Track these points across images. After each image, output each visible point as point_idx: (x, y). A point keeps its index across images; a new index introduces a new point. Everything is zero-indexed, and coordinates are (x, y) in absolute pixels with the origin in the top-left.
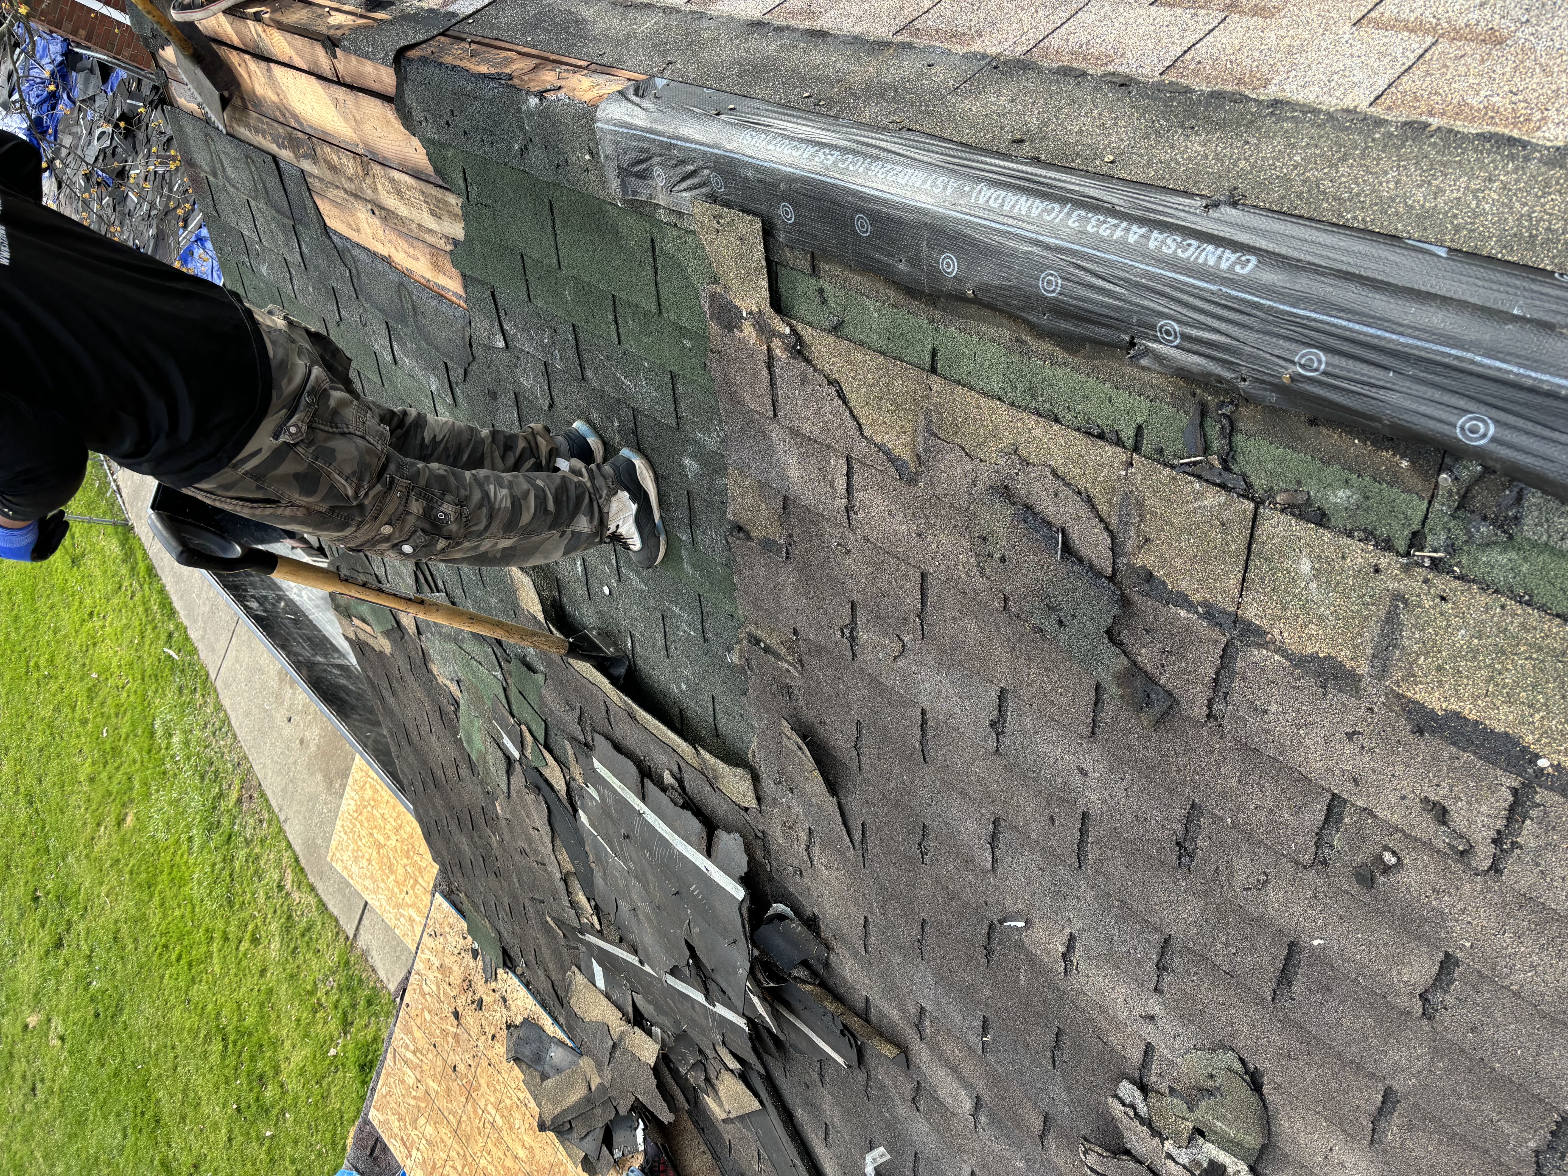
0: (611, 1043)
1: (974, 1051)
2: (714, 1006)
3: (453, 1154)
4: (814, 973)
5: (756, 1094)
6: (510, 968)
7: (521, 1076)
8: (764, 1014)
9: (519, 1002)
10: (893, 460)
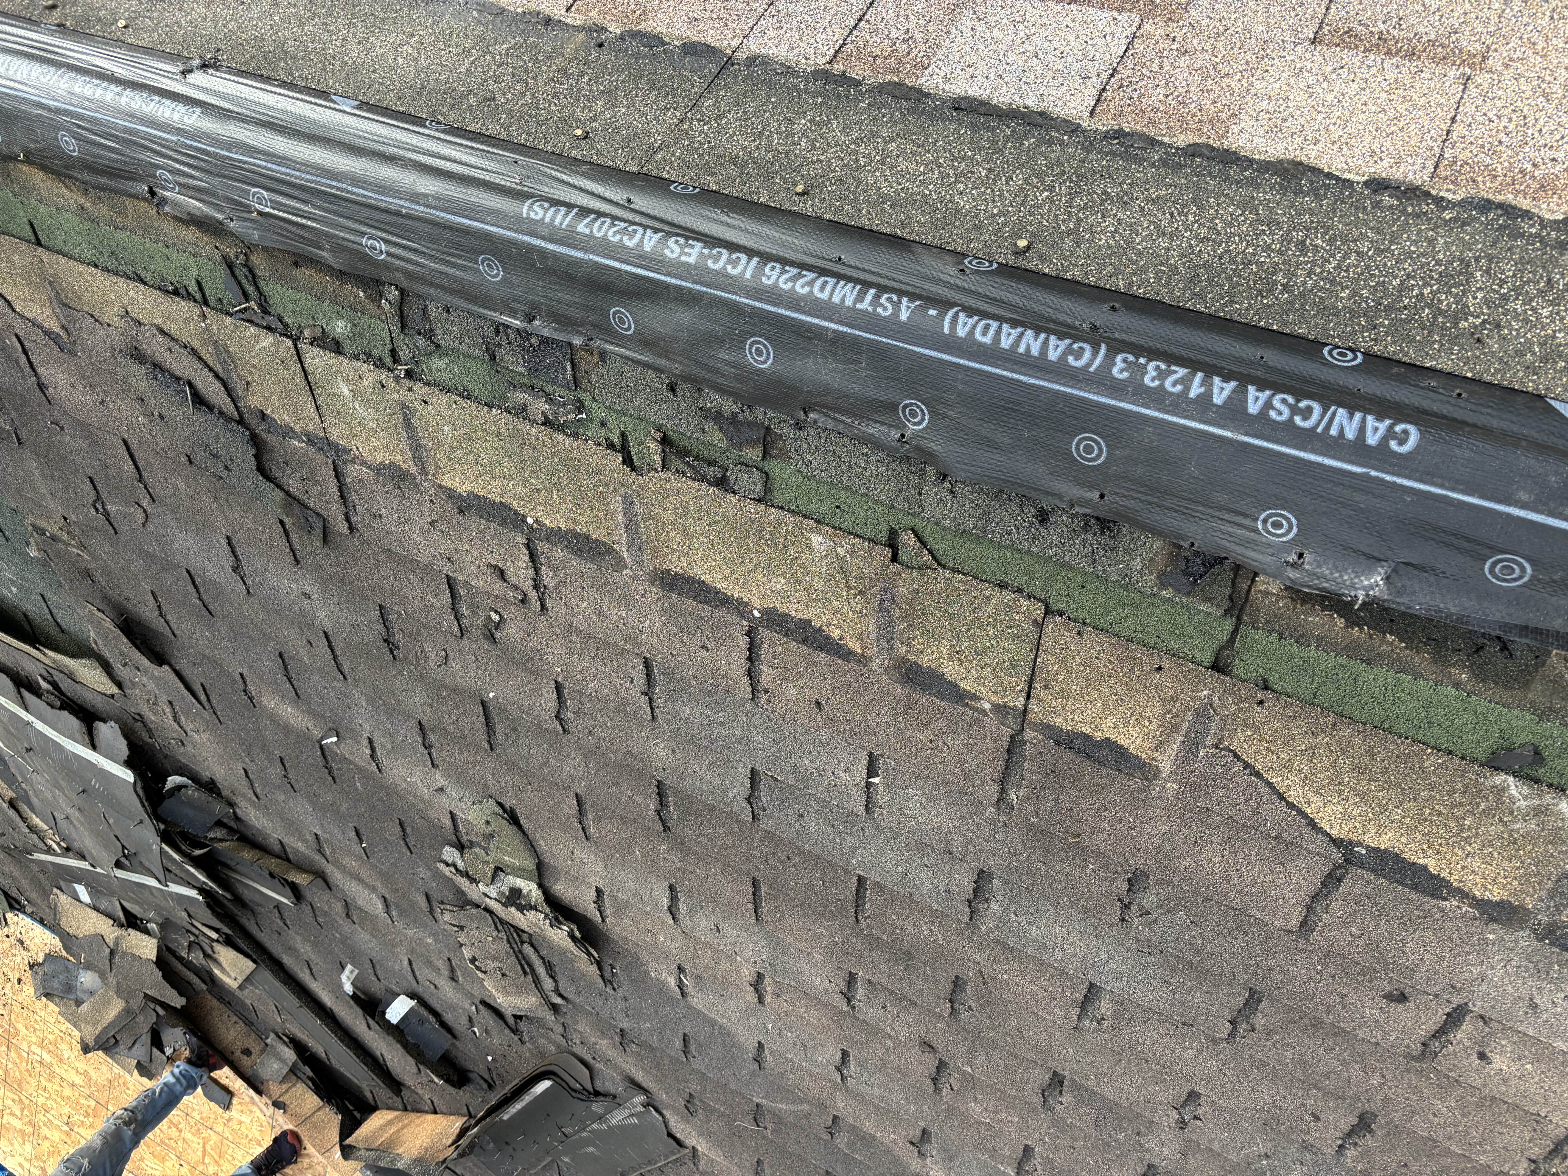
0: (108, 951)
1: (361, 858)
2: (167, 886)
3: (8, 1102)
4: (231, 830)
5: (247, 955)
6: (18, 910)
7: (57, 1009)
8: (204, 879)
9: (36, 940)
10: (48, 333)
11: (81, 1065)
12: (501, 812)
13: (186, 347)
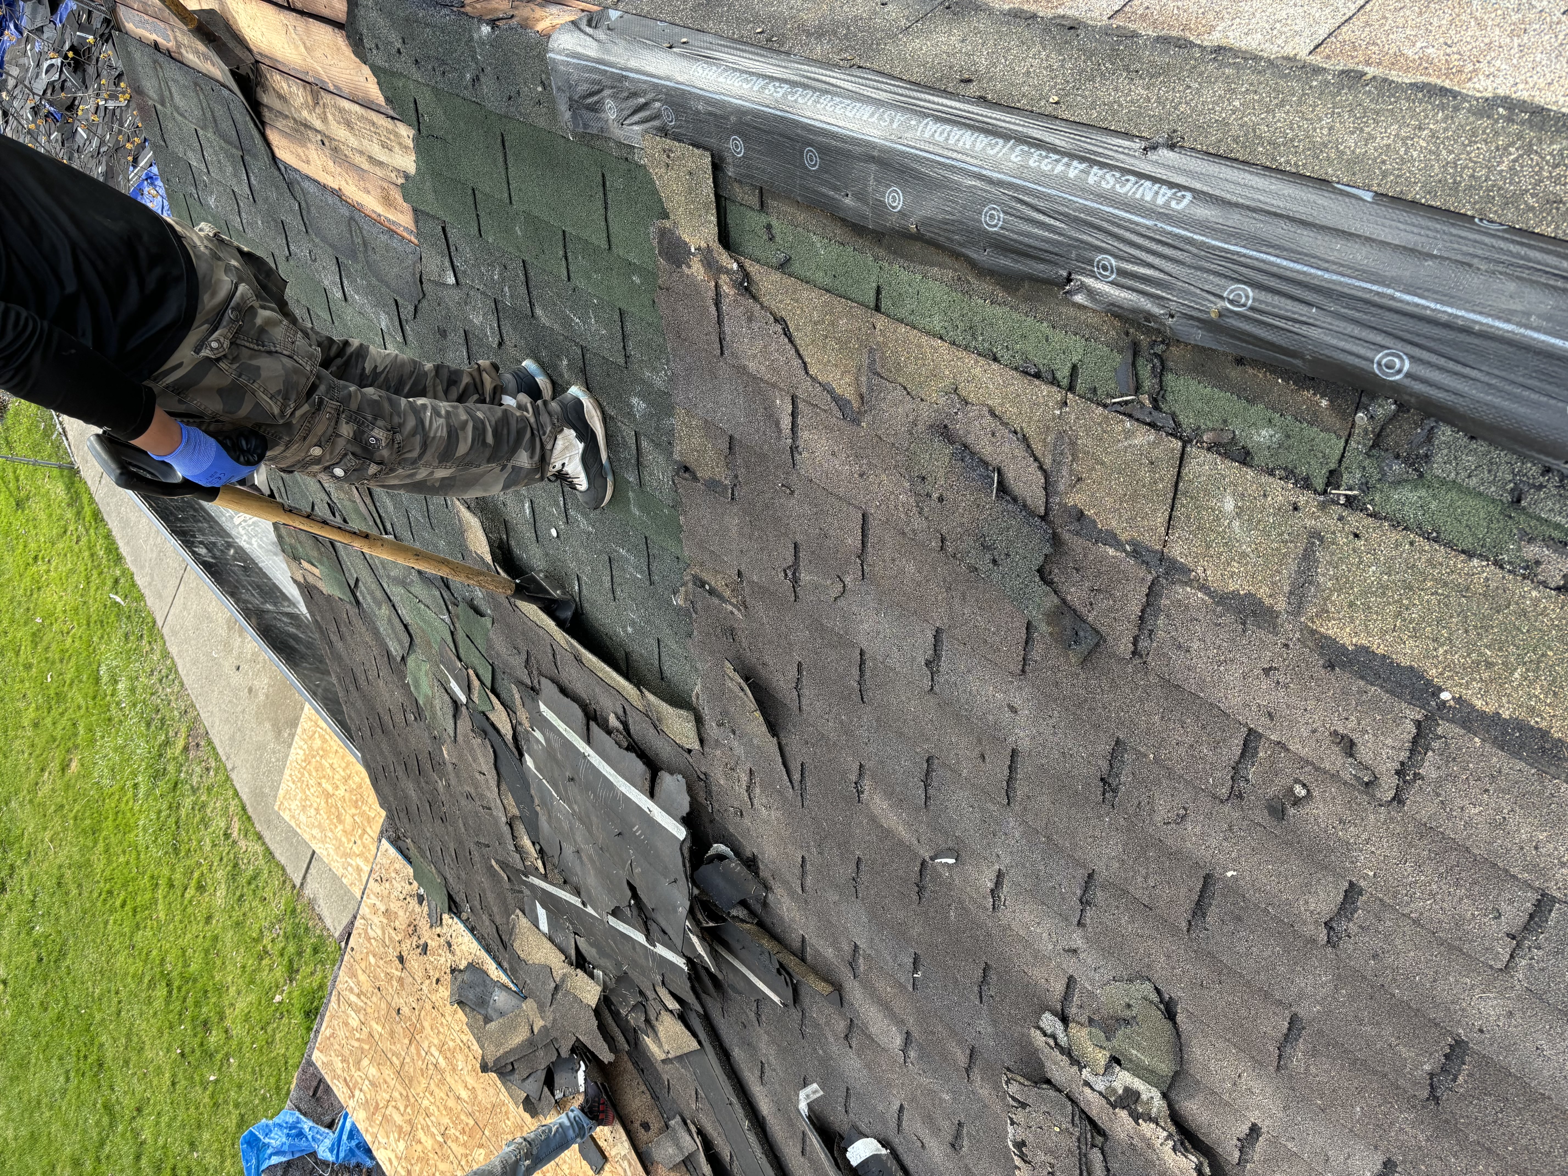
0: (553, 985)
1: (905, 988)
2: (655, 946)
3: (396, 1095)
4: (752, 913)
5: (694, 1035)
6: (455, 914)
7: (465, 1019)
8: (703, 953)
9: (463, 947)
10: (837, 399)
11: (471, 1082)
12: (1156, 999)
13: (1015, 432)
